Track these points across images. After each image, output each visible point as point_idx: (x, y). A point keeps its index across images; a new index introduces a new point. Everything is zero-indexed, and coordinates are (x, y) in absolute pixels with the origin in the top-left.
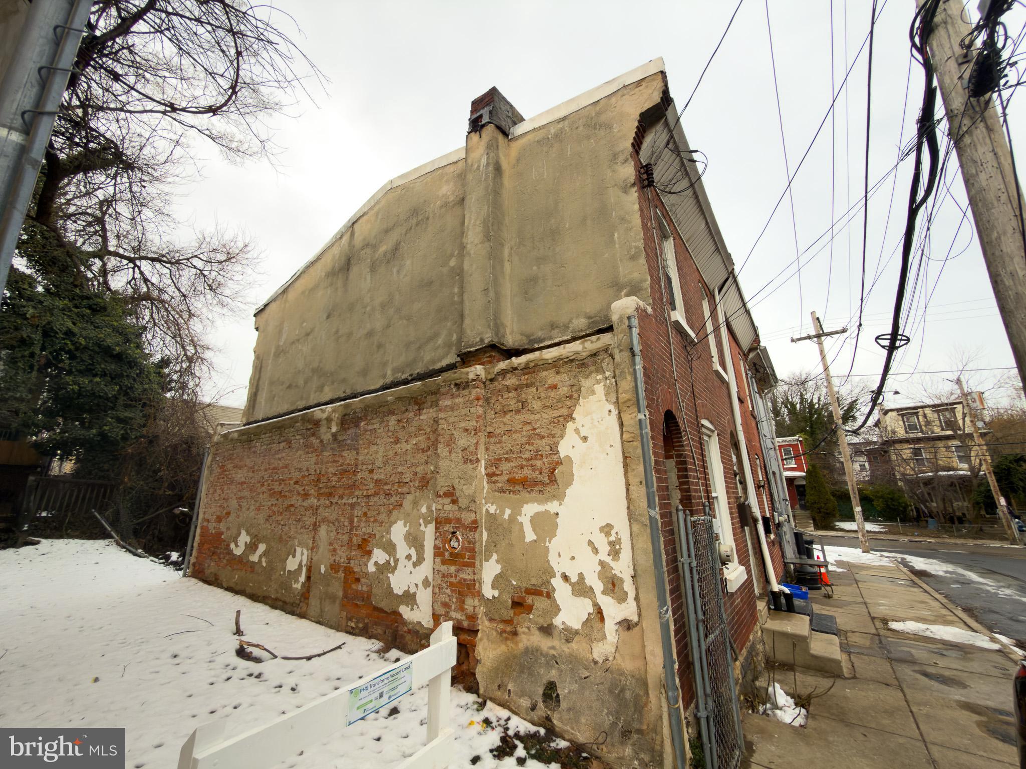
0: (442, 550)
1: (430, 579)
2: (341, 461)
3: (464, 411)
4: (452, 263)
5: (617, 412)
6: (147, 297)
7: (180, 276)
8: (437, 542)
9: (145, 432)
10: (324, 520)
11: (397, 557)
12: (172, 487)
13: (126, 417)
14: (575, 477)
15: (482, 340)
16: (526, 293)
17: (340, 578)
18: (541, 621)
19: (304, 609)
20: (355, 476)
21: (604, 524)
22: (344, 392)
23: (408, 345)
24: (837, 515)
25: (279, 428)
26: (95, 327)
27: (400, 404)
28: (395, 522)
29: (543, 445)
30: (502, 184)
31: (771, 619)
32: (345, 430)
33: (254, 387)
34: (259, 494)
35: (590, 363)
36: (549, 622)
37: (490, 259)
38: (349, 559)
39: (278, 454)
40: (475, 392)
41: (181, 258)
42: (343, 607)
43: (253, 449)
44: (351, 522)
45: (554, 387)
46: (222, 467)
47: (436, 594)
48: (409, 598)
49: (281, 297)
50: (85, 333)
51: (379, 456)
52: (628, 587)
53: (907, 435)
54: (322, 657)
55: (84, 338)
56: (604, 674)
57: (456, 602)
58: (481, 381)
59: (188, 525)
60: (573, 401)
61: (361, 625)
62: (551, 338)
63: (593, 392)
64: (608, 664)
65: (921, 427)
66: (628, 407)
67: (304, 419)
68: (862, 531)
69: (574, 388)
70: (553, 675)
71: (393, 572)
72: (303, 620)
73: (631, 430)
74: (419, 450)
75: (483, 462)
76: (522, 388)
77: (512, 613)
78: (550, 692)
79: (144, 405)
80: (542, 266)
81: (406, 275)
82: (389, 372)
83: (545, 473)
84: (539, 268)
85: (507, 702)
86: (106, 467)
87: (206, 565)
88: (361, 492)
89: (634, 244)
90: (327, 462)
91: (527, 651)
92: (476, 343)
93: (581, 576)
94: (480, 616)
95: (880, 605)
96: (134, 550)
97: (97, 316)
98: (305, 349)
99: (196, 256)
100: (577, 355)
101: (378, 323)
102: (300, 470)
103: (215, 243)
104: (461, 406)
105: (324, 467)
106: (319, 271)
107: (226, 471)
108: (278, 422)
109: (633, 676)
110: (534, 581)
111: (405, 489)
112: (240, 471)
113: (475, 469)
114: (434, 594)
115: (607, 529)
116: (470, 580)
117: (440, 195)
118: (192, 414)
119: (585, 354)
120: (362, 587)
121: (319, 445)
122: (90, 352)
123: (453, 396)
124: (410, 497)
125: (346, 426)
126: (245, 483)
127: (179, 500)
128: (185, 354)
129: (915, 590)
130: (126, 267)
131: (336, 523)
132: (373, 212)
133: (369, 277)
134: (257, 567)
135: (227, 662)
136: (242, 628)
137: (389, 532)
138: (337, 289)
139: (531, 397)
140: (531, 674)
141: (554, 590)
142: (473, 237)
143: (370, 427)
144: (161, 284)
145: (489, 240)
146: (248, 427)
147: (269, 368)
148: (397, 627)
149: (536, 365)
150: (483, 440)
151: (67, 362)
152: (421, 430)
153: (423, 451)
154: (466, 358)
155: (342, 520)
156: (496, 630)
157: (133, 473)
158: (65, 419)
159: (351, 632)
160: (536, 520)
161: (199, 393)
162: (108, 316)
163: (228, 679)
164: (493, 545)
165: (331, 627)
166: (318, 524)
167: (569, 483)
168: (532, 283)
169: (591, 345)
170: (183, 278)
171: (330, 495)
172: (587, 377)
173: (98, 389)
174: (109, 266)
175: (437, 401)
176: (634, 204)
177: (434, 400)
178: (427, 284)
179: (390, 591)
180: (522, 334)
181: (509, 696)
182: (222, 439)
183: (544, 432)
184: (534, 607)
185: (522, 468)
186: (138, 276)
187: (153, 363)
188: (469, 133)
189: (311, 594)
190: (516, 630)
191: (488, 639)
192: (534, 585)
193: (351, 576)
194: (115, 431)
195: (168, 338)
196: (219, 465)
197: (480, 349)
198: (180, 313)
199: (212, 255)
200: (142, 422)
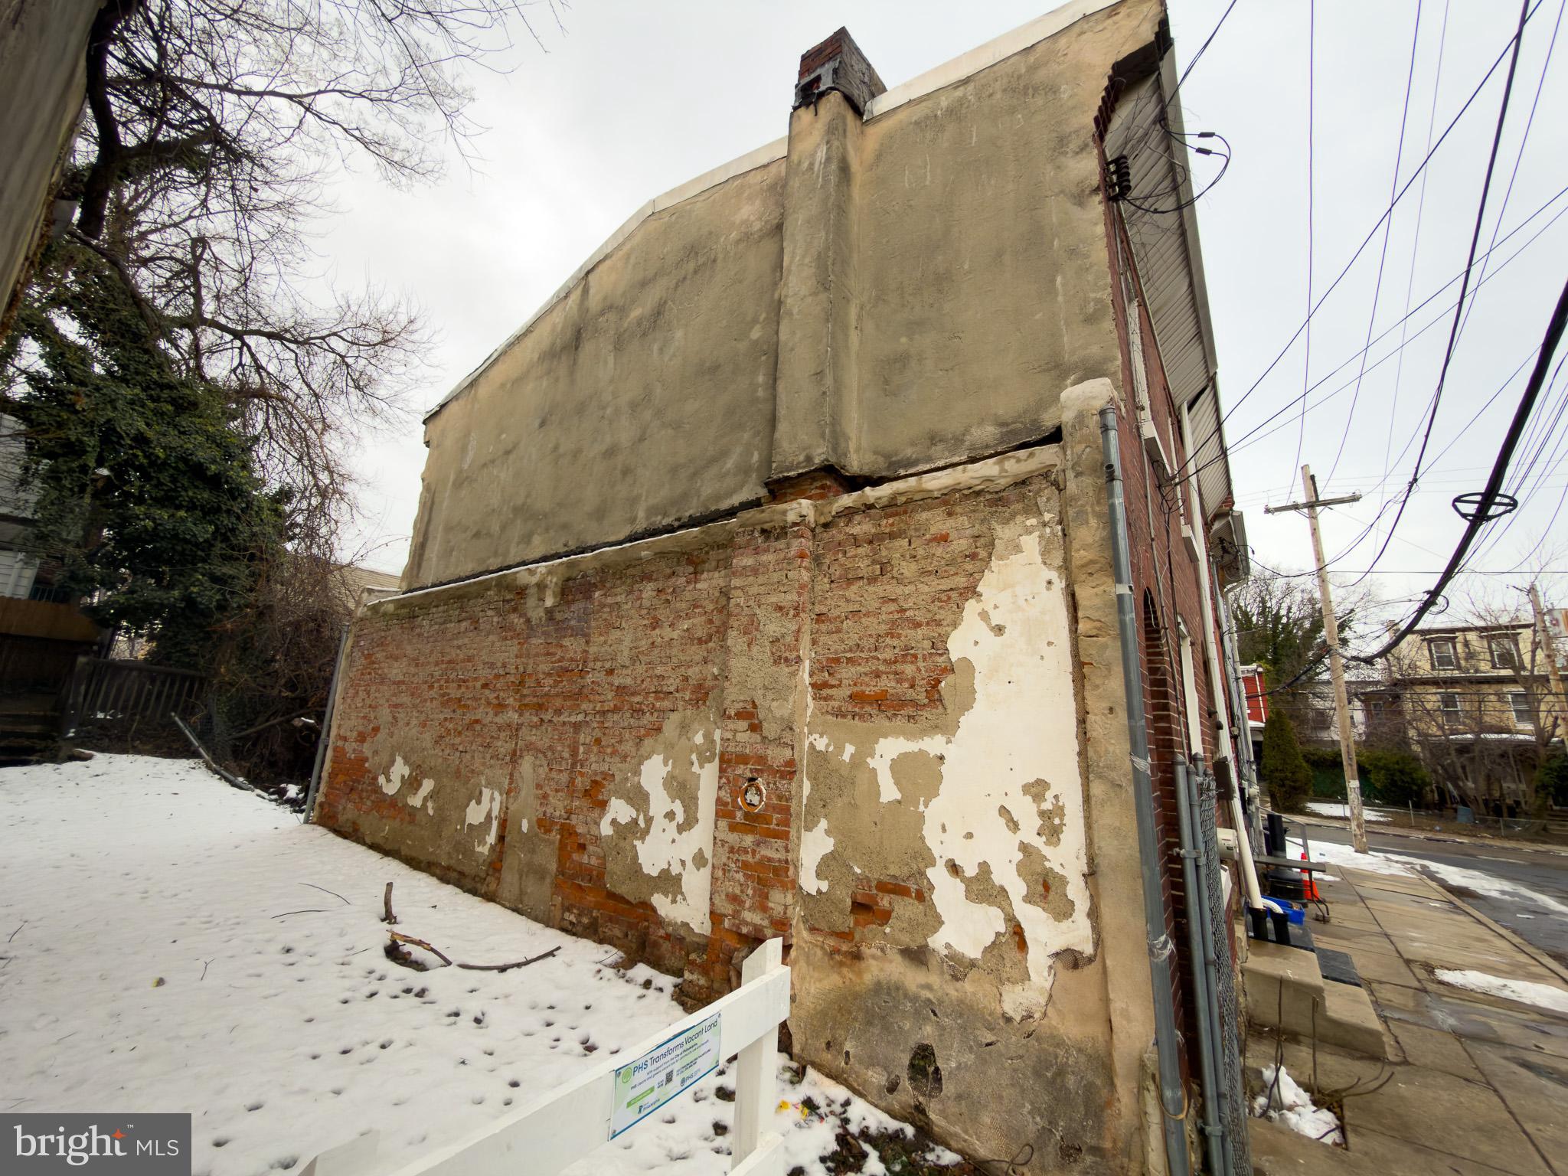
0: (730, 807)
1: (708, 854)
2: (559, 653)
3: (775, 577)
4: (756, 334)
5: (1063, 585)
6: (262, 393)
7: (311, 364)
8: (722, 793)
9: (252, 599)
10: (529, 747)
11: (651, 814)
12: (292, 686)
13: (224, 574)
14: (977, 696)
15: (809, 459)
16: (886, 382)
17: (553, 843)
18: (906, 939)
19: (493, 886)
20: (582, 678)
21: (1032, 780)
22: (565, 545)
23: (674, 470)
24: (1311, 793)
25: (460, 598)
26: (180, 432)
27: (663, 564)
28: (649, 757)
29: (919, 639)
30: (850, 197)
31: (1254, 954)
32: (569, 603)
33: (421, 535)
34: (425, 701)
35: (1013, 498)
36: (920, 941)
37: (827, 321)
38: (569, 813)
39: (457, 639)
40: (797, 545)
41: (312, 335)
42: (557, 887)
43: (418, 630)
44: (574, 753)
45: (944, 539)
46: (369, 656)
47: (717, 879)
48: (669, 882)
49: (466, 392)
50: (165, 441)
51: (623, 648)
52: (1077, 892)
53: (1435, 673)
54: (524, 968)
55: (164, 448)
56: (1024, 1041)
57: (754, 896)
58: (807, 526)
59: (315, 745)
60: (978, 563)
61: (585, 920)
62: (929, 459)
63: (1018, 549)
64: (1032, 1025)
65: (1458, 659)
66: (1091, 574)
67: (500, 584)
68: (1358, 819)
69: (982, 541)
70: (928, 1033)
71: (643, 839)
72: (492, 905)
73: (1095, 615)
74: (692, 640)
75: (807, 663)
76: (883, 540)
77: (851, 921)
78: (922, 1063)
79: (252, 557)
80: (917, 336)
81: (674, 355)
82: (641, 514)
83: (921, 686)
84: (911, 339)
85: (843, 1072)
86: (194, 648)
87: (341, 808)
88: (591, 706)
89: (1093, 295)
90: (537, 655)
91: (878, 988)
92: (799, 463)
93: (984, 868)
94: (794, 922)
95: (1413, 940)
96: (231, 778)
97: (186, 416)
98: (503, 475)
99: (335, 334)
100: (988, 484)
101: (625, 434)
102: (492, 666)
103: (365, 315)
104: (771, 567)
105: (531, 661)
106: (529, 351)
107: (374, 663)
108: (457, 588)
109: (1080, 1050)
110: (893, 870)
111: (666, 704)
112: (396, 665)
113: (793, 674)
114: (714, 879)
115: (1037, 789)
116: (779, 861)
117: (738, 222)
118: (324, 577)
119: (1003, 482)
120: (588, 859)
121: (524, 627)
122: (171, 471)
123: (757, 551)
124: (675, 717)
125: (570, 597)
126: (403, 682)
127: (301, 707)
128: (316, 485)
129: (1461, 918)
130: (229, 346)
131: (549, 754)
132: (621, 253)
133: (611, 360)
134: (419, 817)
135: (370, 967)
136: (395, 911)
137: (637, 773)
138: (557, 380)
139: (898, 555)
140: (887, 1028)
141: (932, 888)
142: (798, 285)
143: (609, 600)
144: (282, 375)
145: (827, 289)
146: (409, 594)
147: (445, 504)
148: (648, 928)
149: (909, 501)
150: (807, 627)
151: (138, 483)
152: (696, 607)
153: (700, 641)
154: (779, 489)
155: (559, 748)
156: (822, 948)
157: (234, 661)
158: (134, 571)
159: (569, 930)
160: (901, 767)
161: (335, 545)
162: (200, 417)
163: (372, 995)
164: (820, 806)
165: (536, 919)
166: (518, 753)
167: (967, 705)
168: (898, 365)
169: (1016, 466)
170: (315, 368)
171: (540, 707)
172: (1007, 521)
173: (183, 528)
174: (204, 343)
175: (730, 558)
176: (1096, 224)
177: (721, 557)
178: (710, 370)
179: (636, 868)
180: (876, 453)
181: (846, 1063)
182: (369, 613)
183: (920, 616)
184: (894, 914)
185: (878, 676)
186: (247, 359)
187: (267, 494)
188: (795, 108)
189: (505, 865)
190: (859, 950)
191: (808, 963)
192: (894, 876)
193: (571, 841)
194: (207, 595)
195: (291, 460)
196: (363, 653)
197: (807, 473)
198: (310, 422)
199: (361, 333)
200: (248, 583)
